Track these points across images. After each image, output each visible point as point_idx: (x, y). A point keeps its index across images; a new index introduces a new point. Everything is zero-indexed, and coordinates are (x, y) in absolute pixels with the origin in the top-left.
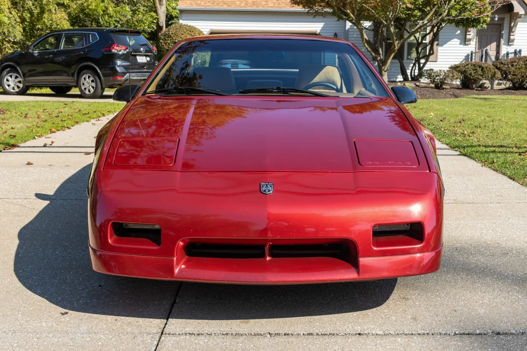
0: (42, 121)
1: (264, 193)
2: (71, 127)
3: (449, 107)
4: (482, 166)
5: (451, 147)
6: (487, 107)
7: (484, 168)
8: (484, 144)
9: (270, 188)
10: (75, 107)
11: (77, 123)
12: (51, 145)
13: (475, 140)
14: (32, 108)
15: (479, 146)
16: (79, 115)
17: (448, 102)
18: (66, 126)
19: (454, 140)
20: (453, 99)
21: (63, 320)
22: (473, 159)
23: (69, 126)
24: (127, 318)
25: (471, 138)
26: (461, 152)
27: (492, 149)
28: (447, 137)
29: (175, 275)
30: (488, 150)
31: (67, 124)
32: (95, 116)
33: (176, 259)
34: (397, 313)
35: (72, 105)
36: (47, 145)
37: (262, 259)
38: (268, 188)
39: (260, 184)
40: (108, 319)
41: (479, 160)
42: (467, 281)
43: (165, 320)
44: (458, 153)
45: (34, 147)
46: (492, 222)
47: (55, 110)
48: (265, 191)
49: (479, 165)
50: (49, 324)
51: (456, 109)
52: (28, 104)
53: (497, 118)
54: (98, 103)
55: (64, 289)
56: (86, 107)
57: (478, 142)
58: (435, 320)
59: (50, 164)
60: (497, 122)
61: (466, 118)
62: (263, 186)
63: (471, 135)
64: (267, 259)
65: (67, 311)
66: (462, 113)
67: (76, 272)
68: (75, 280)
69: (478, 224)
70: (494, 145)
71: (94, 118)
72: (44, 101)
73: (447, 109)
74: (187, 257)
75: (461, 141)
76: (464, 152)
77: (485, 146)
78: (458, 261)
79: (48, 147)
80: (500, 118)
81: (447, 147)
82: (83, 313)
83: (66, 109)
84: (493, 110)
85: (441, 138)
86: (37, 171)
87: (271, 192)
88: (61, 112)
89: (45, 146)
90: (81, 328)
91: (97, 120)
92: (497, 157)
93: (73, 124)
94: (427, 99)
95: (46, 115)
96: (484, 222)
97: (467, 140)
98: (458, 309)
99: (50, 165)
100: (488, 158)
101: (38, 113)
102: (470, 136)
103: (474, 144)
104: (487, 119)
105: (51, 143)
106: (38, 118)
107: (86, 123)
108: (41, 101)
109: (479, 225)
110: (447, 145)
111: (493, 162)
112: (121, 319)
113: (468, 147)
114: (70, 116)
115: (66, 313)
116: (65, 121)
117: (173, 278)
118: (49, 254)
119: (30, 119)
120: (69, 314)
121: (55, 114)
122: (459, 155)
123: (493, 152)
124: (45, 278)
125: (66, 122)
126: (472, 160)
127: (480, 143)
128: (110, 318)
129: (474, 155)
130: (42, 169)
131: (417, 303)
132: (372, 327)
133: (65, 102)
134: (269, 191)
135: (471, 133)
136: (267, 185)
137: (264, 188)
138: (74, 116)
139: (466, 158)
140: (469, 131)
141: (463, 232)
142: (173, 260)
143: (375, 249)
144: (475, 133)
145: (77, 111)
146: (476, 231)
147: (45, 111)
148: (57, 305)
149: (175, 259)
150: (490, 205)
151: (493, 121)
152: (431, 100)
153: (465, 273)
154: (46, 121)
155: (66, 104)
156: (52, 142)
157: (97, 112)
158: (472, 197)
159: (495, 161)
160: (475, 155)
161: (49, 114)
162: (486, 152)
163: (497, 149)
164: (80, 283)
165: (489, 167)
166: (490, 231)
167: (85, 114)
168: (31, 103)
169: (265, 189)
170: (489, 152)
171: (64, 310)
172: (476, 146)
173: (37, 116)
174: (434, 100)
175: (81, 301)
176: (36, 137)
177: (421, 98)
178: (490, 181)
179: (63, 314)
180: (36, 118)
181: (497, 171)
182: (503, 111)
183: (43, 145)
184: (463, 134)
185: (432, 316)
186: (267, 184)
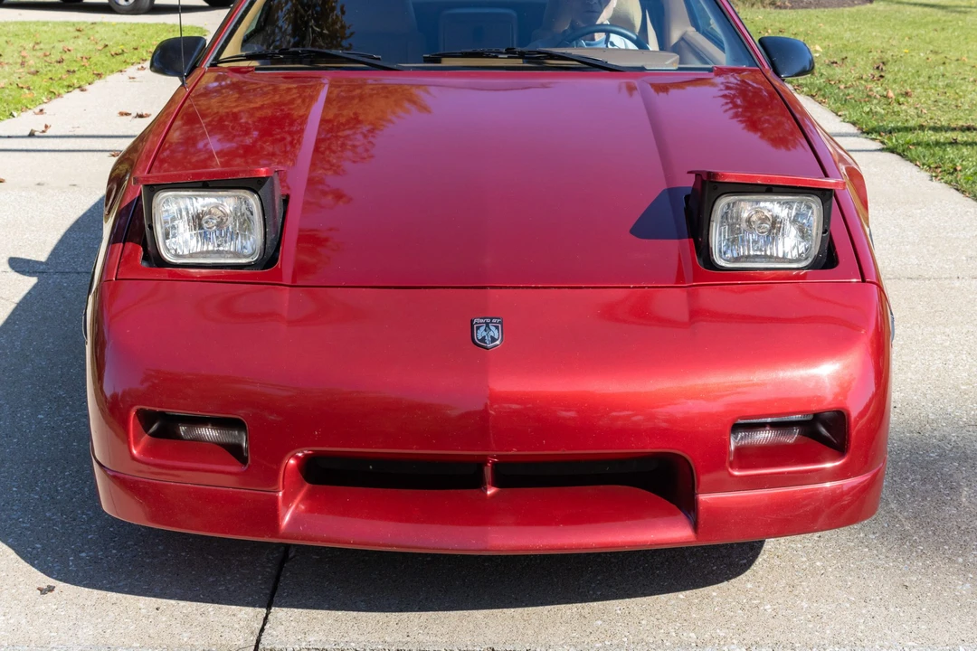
0: (29, 73)
1: (479, 345)
2: (87, 87)
3: (850, 30)
4: (931, 180)
5: (861, 129)
6: (930, 27)
7: (935, 183)
8: (932, 124)
9: (495, 333)
10: (97, 36)
11: (99, 75)
12: (43, 132)
13: (912, 112)
14: (12, 39)
15: (922, 127)
16: (103, 59)
17: (849, 16)
18: (77, 85)
19: (868, 113)
20: (857, 7)
21: (43, 607)
22: (911, 162)
23: (82, 83)
24: (182, 603)
25: (904, 107)
26: (883, 142)
27: (950, 135)
28: (853, 108)
29: (281, 532)
30: (942, 137)
31: (78, 79)
32: (135, 59)
33: (284, 494)
34: (774, 591)
35: (91, 33)
36: (36, 134)
37: (476, 491)
38: (491, 334)
39: (472, 321)
40: (141, 605)
41: (924, 164)
42: (924, 499)
43: (265, 610)
44: (878, 146)
45: (9, 137)
46: (965, 331)
47: (57, 44)
48: (483, 340)
49: (925, 175)
50: (11, 621)
51: (865, 35)
52: (6, 29)
53: (953, 55)
54: (144, 25)
55: (50, 519)
56: (118, 37)
57: (919, 117)
58: (863, 615)
59: (38, 180)
60: (952, 66)
61: (888, 56)
62: (478, 328)
63: (902, 100)
64: (489, 493)
65: (52, 582)
66: (878, 43)
67: (77, 472)
68: (75, 492)
69: (935, 336)
70: (953, 125)
71: (133, 64)
72: (37, 23)
73: (847, 35)
74: (307, 486)
75: (882, 116)
76: (890, 144)
77: (935, 129)
78: (901, 440)
79: (39, 137)
80: (958, 55)
81: (853, 129)
82: (87, 589)
83: (80, 42)
84: (943, 35)
85: (839, 109)
86: (13, 198)
87: (498, 342)
88: (69, 50)
89: (32, 135)
90: (80, 632)
91: (138, 69)
92: (963, 158)
93: (90, 80)
94: (803, 8)
95: (38, 57)
96: (947, 330)
97: (894, 112)
98: (911, 581)
99: (39, 184)
100: (941, 159)
101: (24, 53)
102: (900, 104)
103: (912, 123)
104: (932, 57)
105: (44, 129)
106: (23, 64)
107: (117, 76)
108: (30, 23)
109: (939, 339)
110: (854, 124)
111: (955, 170)
112: (168, 605)
113: (899, 130)
114: (84, 60)
115: (51, 589)
116: (74, 72)
117: (278, 538)
118: (23, 419)
119: (7, 68)
120: (56, 590)
121: (56, 56)
122: (882, 150)
123: (951, 143)
124: (11, 489)
125: (77, 75)
126: (908, 162)
127: (921, 121)
128: (145, 603)
129: (914, 153)
130: (23, 194)
131: (818, 564)
132: (722, 634)
133: (78, 23)
134: (493, 340)
135: (902, 94)
136: (487, 324)
137: (481, 333)
138: (94, 60)
139: (895, 157)
140: (898, 91)
141: (904, 358)
142: (277, 497)
143: (736, 473)
144: (910, 96)
145: (100, 47)
146: (932, 355)
147: (37, 47)
148: (33, 565)
149: (281, 494)
150: (957, 284)
151: (944, 63)
152: (812, 11)
153: (919, 477)
154: (37, 72)
155: (79, 30)
156: (46, 127)
157: (140, 50)
158: (916, 262)
159: (959, 168)
160: (914, 151)
161: (45, 56)
162: (937, 143)
163: (960, 137)
164: (84, 502)
165: (946, 183)
166: (964, 357)
167: (116, 54)
168: (11, 27)
169: (484, 334)
170: (944, 144)
171: (46, 581)
172: (915, 129)
173: (19, 61)
174: (818, 12)
175: (83, 554)
176: (15, 114)
177: (792, 8)
178: (951, 218)
179: (42, 591)
180: (18, 66)
181: (963, 192)
182: (962, 38)
183: (27, 133)
184: (886, 97)
185: (855, 603)
186: (488, 321)
